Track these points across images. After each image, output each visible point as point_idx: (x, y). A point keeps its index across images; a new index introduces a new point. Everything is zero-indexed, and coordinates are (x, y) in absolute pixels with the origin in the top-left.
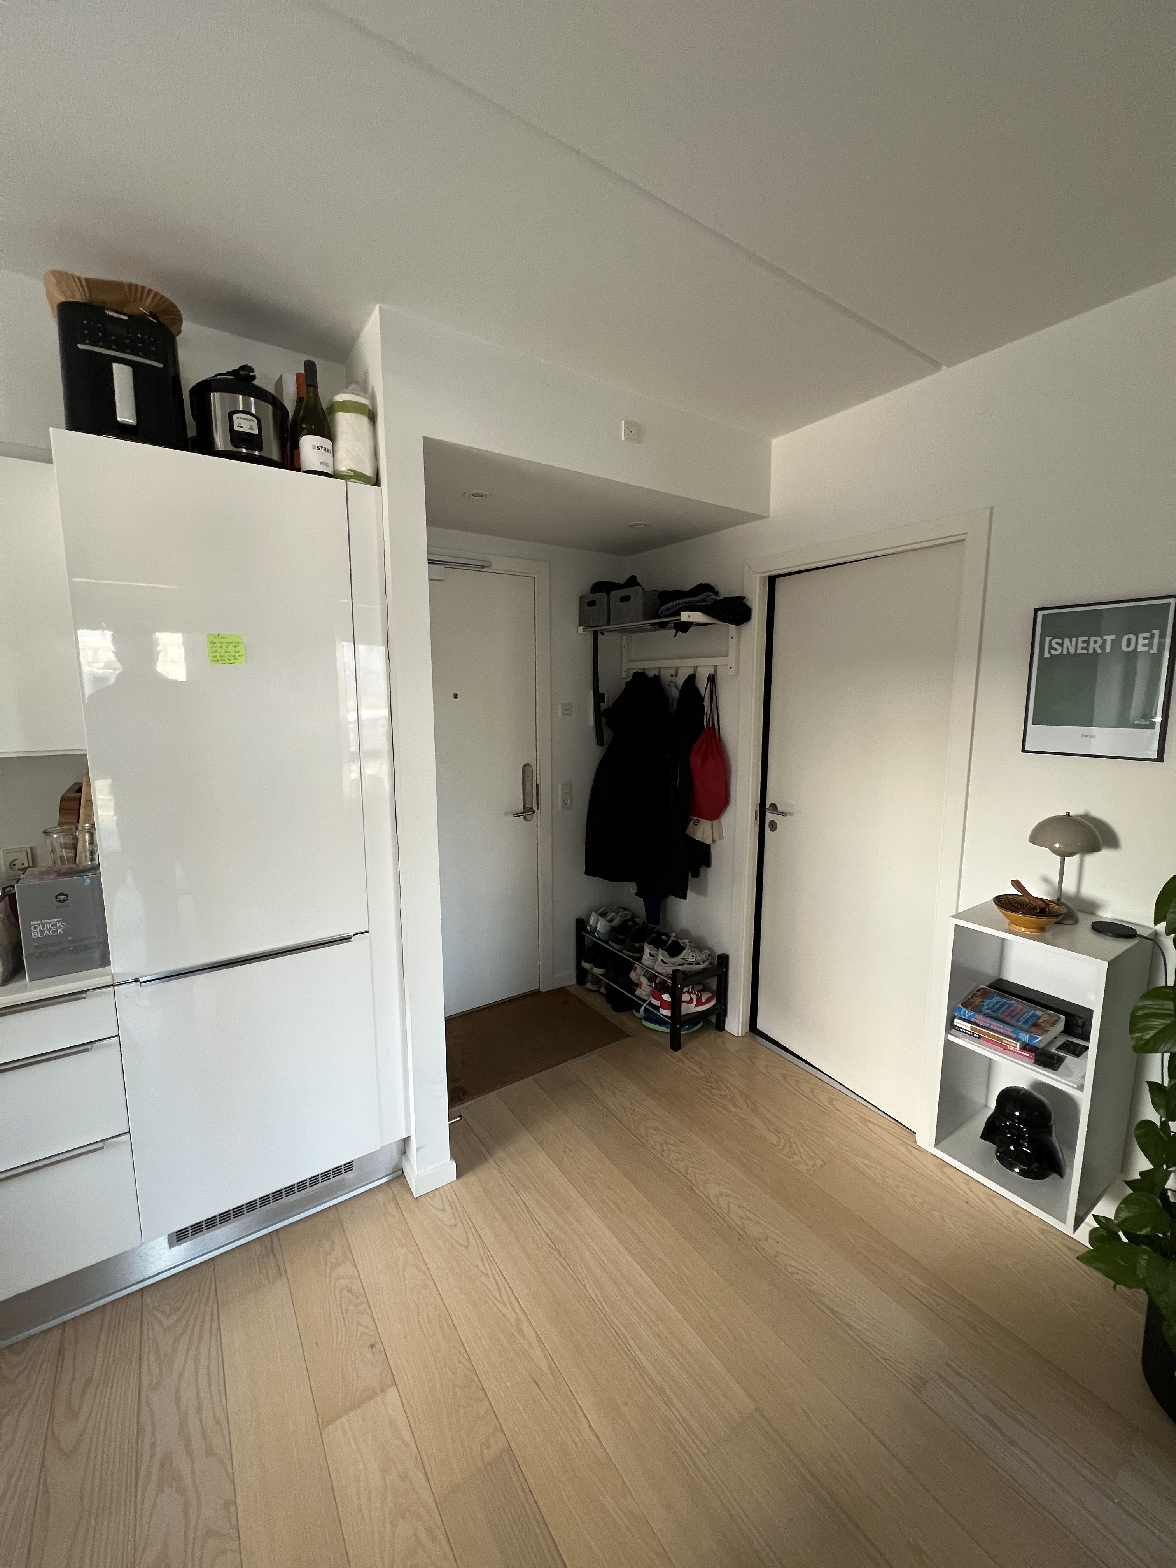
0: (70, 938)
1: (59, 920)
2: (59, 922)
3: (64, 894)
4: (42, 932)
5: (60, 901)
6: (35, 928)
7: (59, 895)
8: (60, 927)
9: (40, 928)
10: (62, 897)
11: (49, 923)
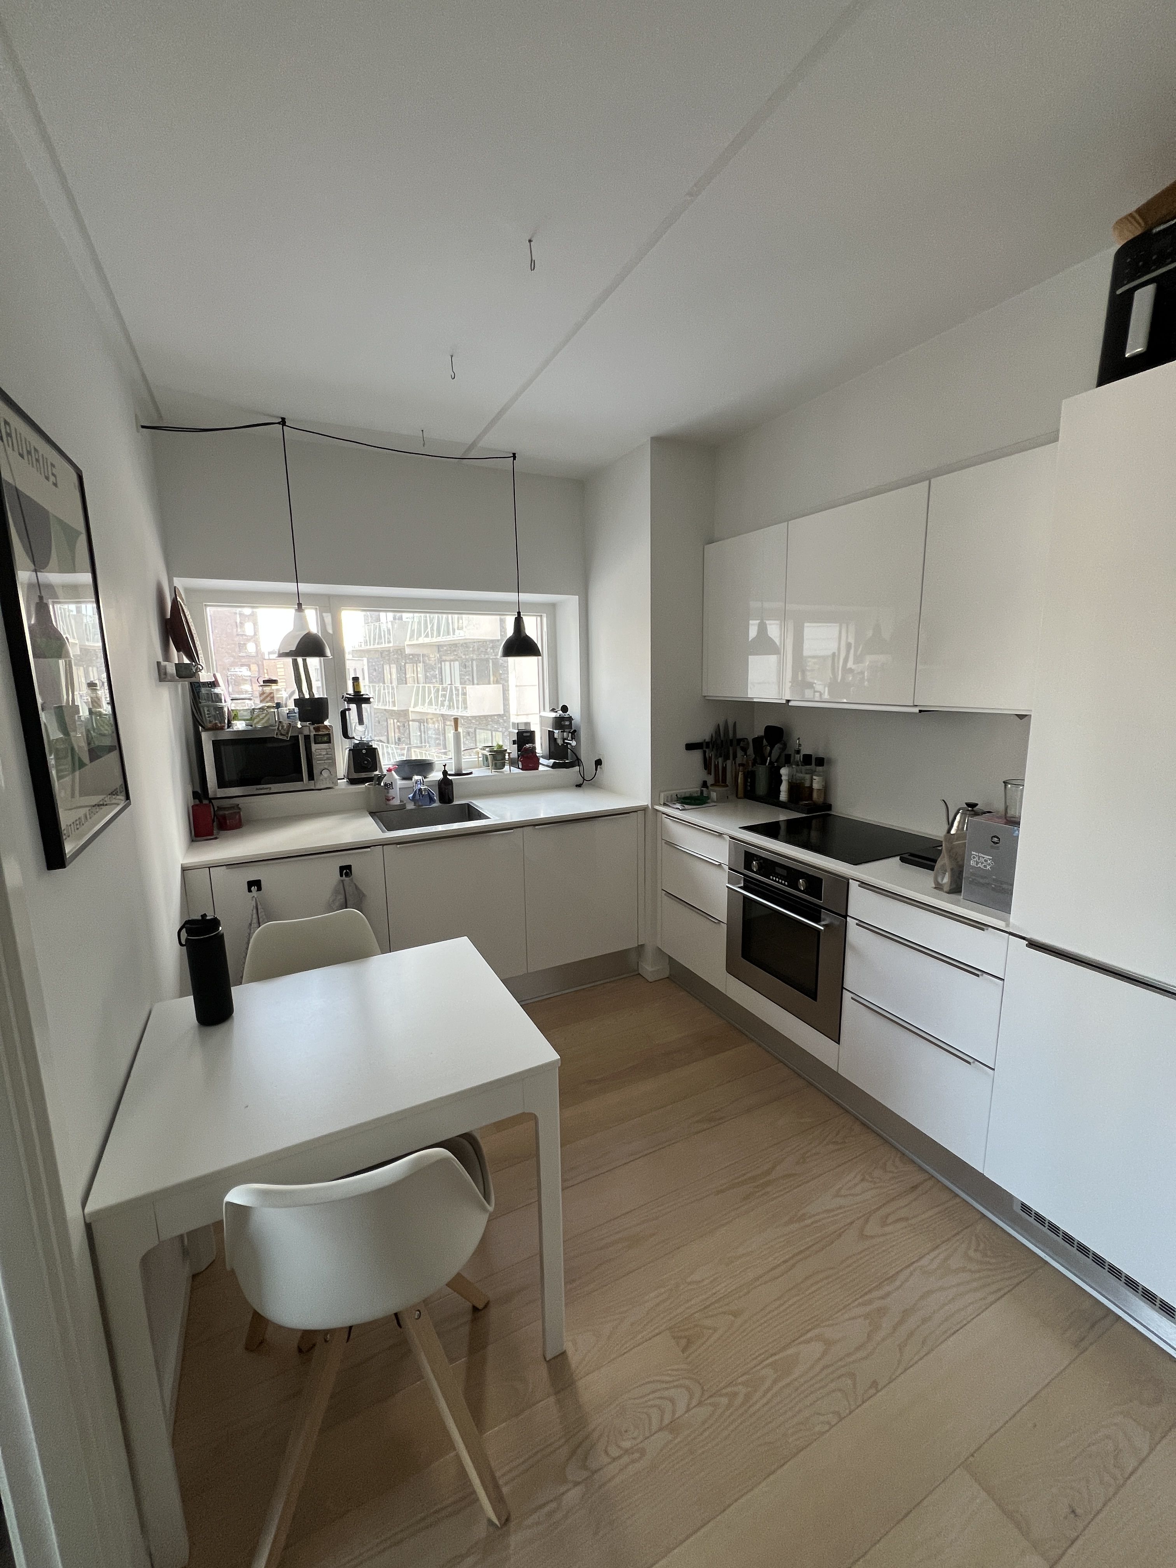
0: (994, 877)
1: (990, 857)
2: (990, 859)
3: (997, 838)
4: (977, 863)
5: (994, 842)
6: (974, 858)
7: (994, 837)
8: (989, 865)
9: (977, 858)
10: (995, 840)
11: (983, 858)
